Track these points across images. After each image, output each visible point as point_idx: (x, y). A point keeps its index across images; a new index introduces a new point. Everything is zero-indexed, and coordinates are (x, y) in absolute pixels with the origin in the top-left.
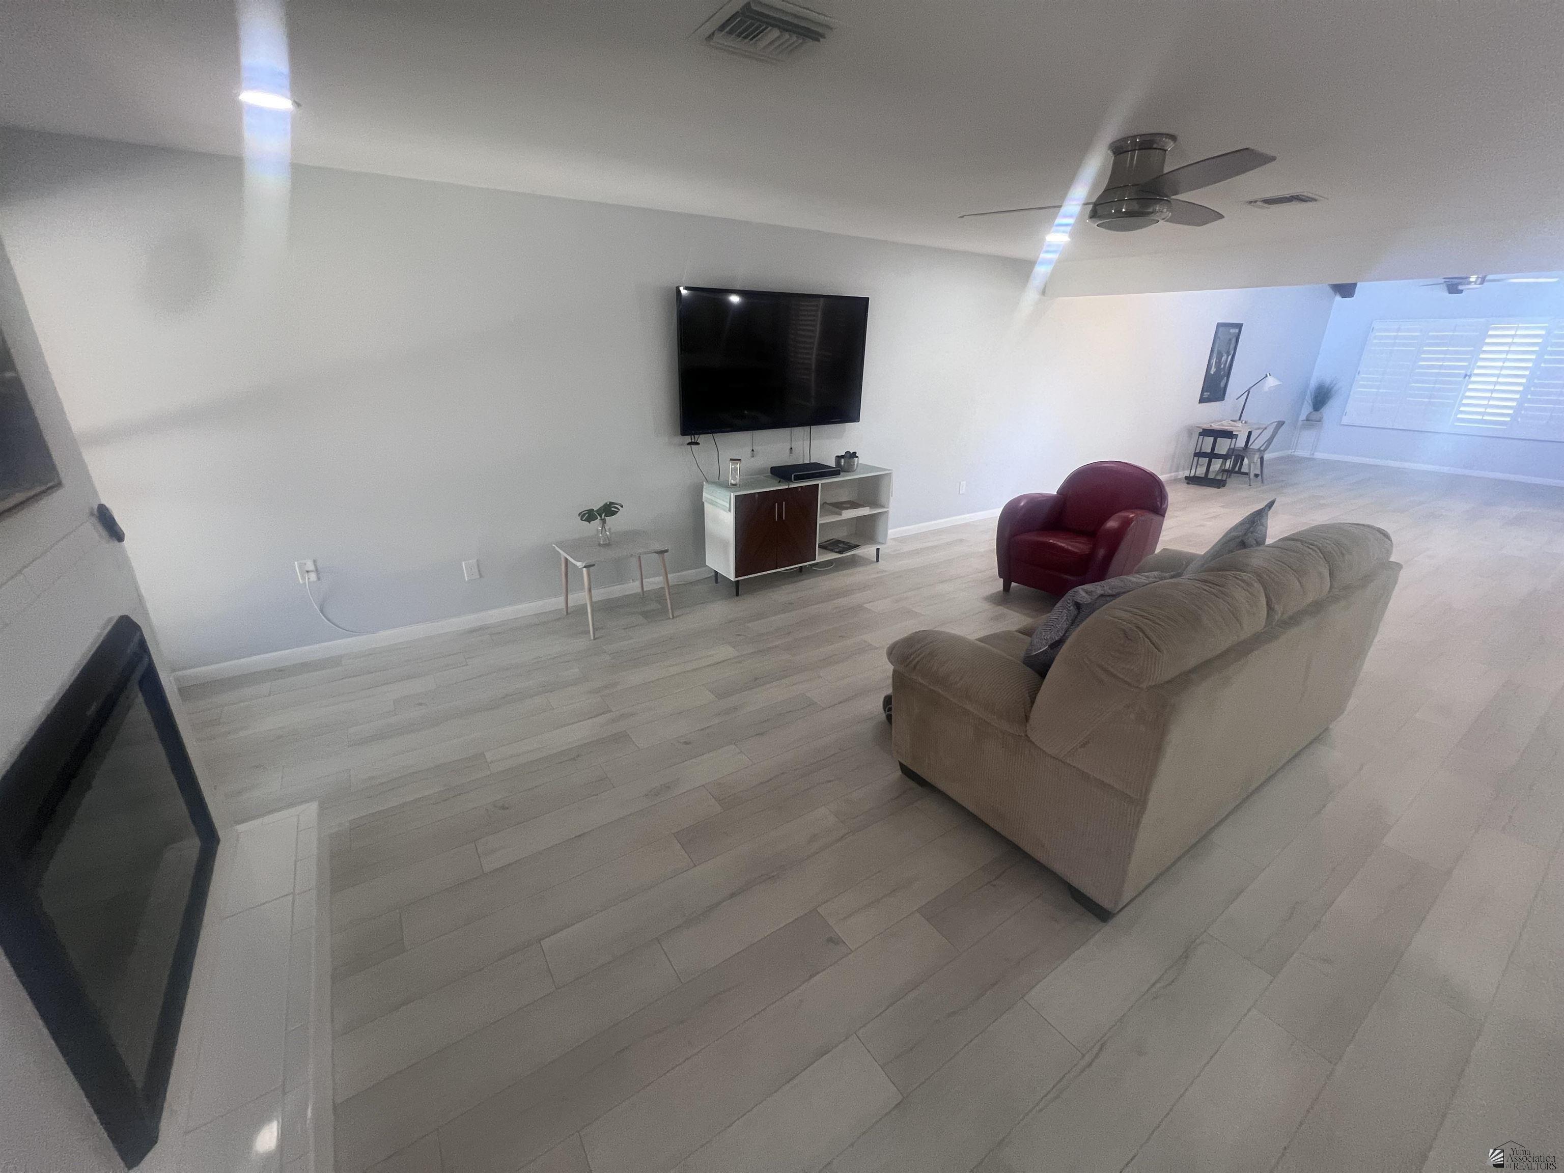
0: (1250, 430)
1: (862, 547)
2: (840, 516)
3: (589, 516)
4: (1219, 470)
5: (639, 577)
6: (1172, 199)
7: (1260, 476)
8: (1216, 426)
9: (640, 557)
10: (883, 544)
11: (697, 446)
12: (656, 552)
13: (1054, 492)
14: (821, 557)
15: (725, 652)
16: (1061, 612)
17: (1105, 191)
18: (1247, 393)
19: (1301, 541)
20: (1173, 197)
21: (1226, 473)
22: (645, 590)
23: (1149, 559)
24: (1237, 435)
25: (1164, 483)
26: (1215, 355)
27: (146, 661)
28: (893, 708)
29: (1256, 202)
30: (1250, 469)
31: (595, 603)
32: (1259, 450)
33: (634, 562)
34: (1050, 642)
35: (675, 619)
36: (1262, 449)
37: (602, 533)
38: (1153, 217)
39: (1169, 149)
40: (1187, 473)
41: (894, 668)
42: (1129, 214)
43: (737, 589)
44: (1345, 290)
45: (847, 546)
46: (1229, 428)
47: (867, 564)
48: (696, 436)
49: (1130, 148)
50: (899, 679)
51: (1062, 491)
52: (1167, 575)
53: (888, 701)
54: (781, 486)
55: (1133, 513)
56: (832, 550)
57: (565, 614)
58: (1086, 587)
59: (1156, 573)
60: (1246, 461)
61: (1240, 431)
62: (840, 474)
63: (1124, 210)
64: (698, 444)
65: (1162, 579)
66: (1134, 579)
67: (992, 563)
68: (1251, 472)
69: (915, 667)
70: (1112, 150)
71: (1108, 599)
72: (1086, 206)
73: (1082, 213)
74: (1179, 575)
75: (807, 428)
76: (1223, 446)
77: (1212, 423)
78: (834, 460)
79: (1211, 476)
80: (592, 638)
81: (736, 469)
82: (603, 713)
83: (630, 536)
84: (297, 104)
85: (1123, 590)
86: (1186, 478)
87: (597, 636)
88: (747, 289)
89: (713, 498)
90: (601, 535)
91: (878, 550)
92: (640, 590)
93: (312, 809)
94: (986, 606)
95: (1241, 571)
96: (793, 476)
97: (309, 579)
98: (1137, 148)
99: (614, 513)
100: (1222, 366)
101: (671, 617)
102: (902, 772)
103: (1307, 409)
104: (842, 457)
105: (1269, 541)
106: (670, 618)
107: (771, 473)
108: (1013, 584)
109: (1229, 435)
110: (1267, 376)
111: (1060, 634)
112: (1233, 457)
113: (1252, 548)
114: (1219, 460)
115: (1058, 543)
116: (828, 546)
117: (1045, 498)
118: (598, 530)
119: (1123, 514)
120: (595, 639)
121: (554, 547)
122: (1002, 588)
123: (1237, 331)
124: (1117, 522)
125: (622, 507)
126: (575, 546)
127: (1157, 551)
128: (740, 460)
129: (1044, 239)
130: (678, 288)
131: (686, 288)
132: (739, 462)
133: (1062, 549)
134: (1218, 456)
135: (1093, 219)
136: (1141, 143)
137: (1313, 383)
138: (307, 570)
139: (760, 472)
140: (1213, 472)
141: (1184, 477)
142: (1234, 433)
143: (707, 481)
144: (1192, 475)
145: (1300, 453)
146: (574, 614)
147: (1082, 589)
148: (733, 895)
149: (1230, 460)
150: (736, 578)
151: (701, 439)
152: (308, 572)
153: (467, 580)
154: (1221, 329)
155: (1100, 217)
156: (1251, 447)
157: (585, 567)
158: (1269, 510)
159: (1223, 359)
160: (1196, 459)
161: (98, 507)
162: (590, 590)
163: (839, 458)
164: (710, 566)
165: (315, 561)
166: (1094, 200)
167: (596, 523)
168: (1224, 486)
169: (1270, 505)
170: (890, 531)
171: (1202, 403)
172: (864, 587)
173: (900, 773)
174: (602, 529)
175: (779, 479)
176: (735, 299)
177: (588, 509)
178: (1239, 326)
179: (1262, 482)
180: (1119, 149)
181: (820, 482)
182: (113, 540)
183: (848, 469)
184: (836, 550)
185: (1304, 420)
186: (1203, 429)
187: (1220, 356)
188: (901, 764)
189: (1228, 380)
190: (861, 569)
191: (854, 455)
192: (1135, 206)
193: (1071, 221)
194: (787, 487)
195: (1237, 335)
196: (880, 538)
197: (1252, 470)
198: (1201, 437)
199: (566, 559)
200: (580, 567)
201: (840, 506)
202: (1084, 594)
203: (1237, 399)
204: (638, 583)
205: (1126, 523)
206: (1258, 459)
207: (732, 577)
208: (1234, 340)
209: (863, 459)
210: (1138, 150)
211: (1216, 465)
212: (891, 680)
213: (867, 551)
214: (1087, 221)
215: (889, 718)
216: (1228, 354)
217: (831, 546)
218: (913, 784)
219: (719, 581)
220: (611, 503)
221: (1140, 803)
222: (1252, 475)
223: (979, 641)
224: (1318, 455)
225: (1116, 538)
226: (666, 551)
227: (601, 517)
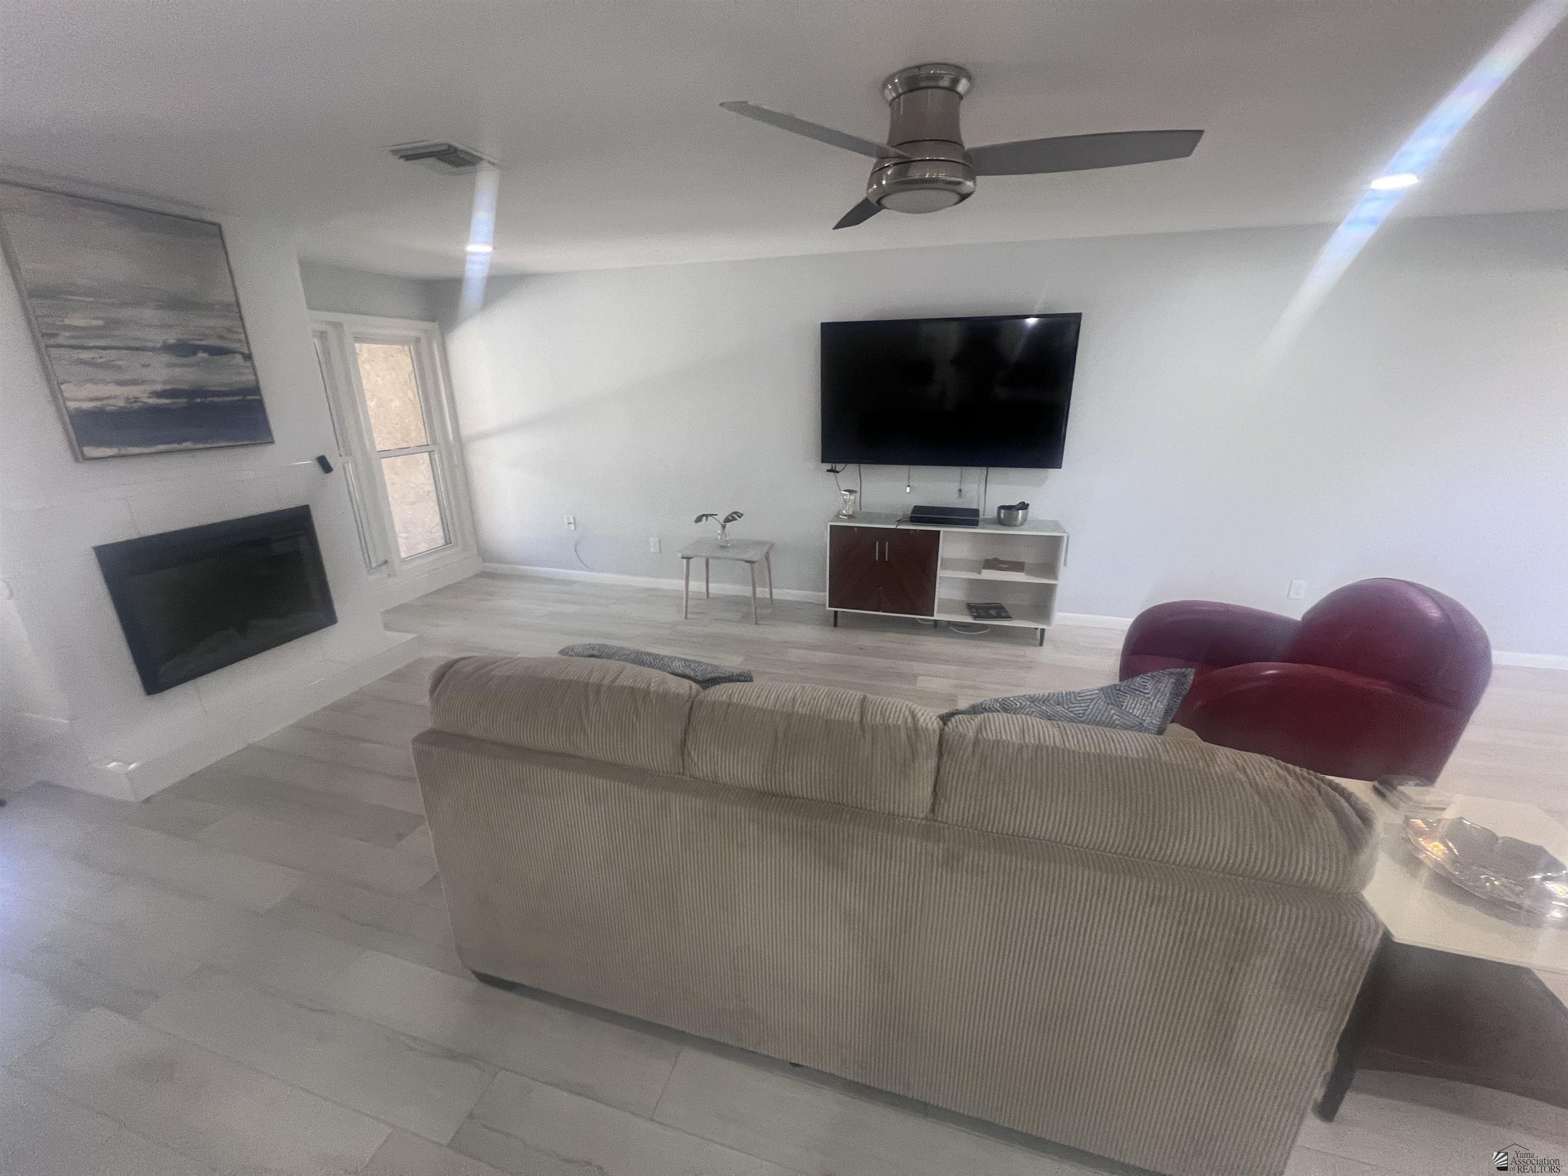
1: (1015, 621)
2: (979, 575)
11: (835, 475)
14: (942, 615)
43: (835, 620)
48: (837, 464)
62: (992, 526)
64: (837, 472)
75: (984, 469)
78: (996, 509)
81: (848, 500)
84: (495, 248)
91: (1043, 631)
96: (931, 518)
97: (570, 528)
104: (1008, 507)
138: (570, 521)
150: (829, 607)
151: (844, 468)
153: (650, 552)
157: (683, 558)
162: (686, 579)
163: (1003, 508)
165: (574, 518)
181: (942, 529)
183: (1008, 522)
191: (1025, 507)
209: (1034, 512)
213: (1025, 628)
226: (755, 562)
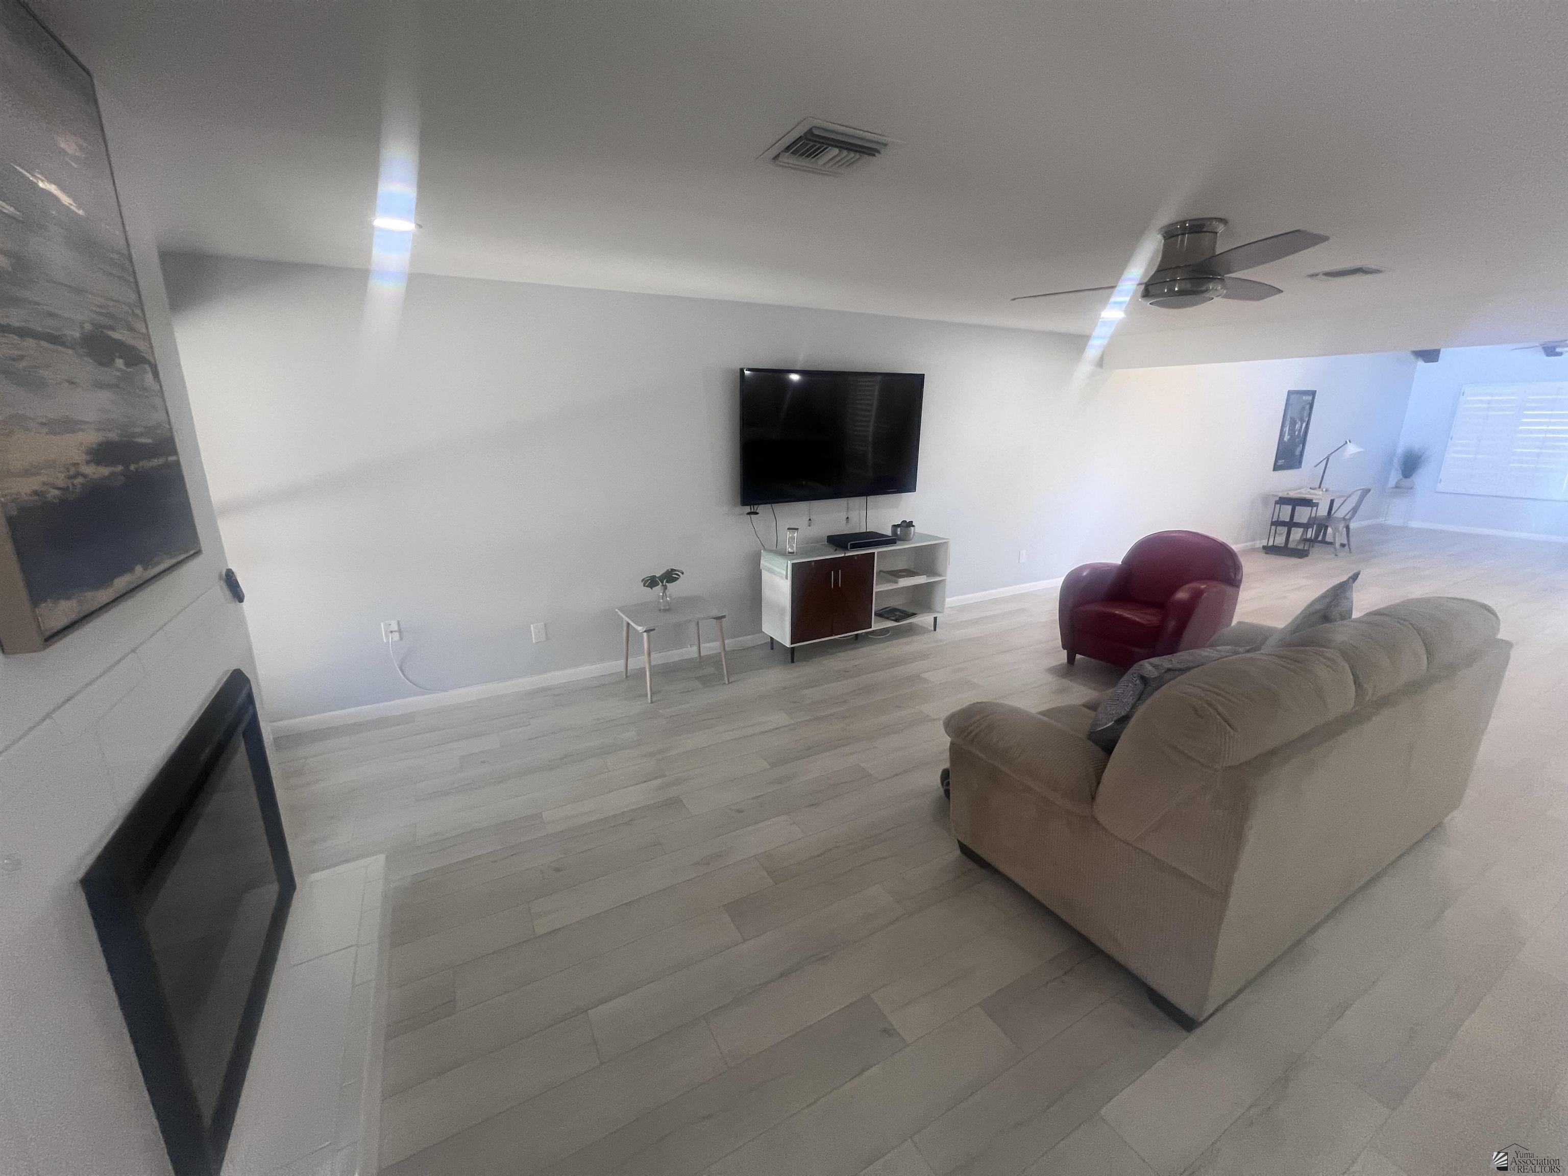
0: (1332, 498)
1: (920, 616)
2: (896, 584)
3: (651, 582)
4: (1300, 540)
5: (696, 642)
6: (1226, 277)
7: (1347, 546)
8: (1293, 494)
9: (698, 622)
10: (941, 612)
11: (756, 516)
12: (714, 618)
13: (1119, 562)
14: (877, 625)
15: (779, 718)
16: (1128, 685)
17: (1157, 272)
18: (1325, 461)
19: (1390, 616)
20: (1226, 276)
21: (1308, 543)
22: (702, 655)
23: (1225, 631)
24: (1318, 503)
25: (1237, 554)
26: (1288, 423)
27: (251, 712)
28: (950, 782)
29: (1317, 275)
30: (1334, 538)
31: (654, 666)
32: (1344, 519)
33: (692, 628)
34: (1115, 718)
35: (730, 685)
36: (1347, 517)
37: (663, 599)
38: (1207, 295)
39: (1220, 232)
40: (1264, 543)
41: (952, 740)
42: (1182, 293)
43: (792, 656)
44: (1430, 356)
45: (903, 615)
46: (1308, 497)
47: (925, 633)
48: (756, 507)
49: (1180, 232)
50: (956, 753)
51: (1128, 561)
52: (1241, 650)
53: (946, 775)
54: (836, 554)
55: (1204, 584)
56: (888, 618)
57: (625, 677)
58: (1152, 660)
59: (1228, 647)
60: (1330, 530)
61: (1321, 499)
62: (896, 543)
63: (1176, 289)
64: (757, 513)
65: (1236, 653)
66: (1206, 652)
67: (1053, 635)
68: (1337, 541)
69: (972, 741)
70: (1162, 234)
71: (1177, 673)
72: (1140, 286)
73: (1135, 292)
74: (1258, 649)
75: (863, 499)
76: (1303, 514)
77: (1289, 490)
78: (890, 530)
79: (1291, 545)
80: (649, 701)
81: (793, 538)
82: (656, 778)
83: (691, 601)
85: (1190, 664)
86: (1264, 547)
87: (655, 699)
88: (807, 369)
89: (771, 566)
90: (661, 601)
91: (935, 619)
92: (696, 655)
93: (380, 860)
94: (1050, 678)
95: (1324, 647)
96: (849, 544)
97: (392, 638)
98: (1187, 232)
99: (675, 580)
100: (1297, 433)
101: (727, 683)
102: (961, 851)
103: (1394, 477)
104: (898, 526)
105: (1356, 615)
106: (725, 684)
107: (827, 542)
108: (1078, 656)
109: (1307, 503)
110: (1346, 442)
111: (1126, 709)
112: (1315, 526)
113: (1335, 623)
114: (1299, 529)
115: (1124, 614)
116: (884, 614)
117: (1109, 568)
118: (659, 596)
119: (1194, 585)
120: (652, 702)
121: (617, 612)
122: (1066, 661)
123: (1310, 398)
124: (1187, 594)
125: (683, 573)
126: (636, 611)
127: (1234, 623)
128: (797, 529)
129: (1100, 315)
130: (742, 370)
131: (749, 370)
132: (796, 531)
133: (1127, 618)
134: (1298, 525)
135: (1144, 298)
136: (1191, 227)
137: (1400, 450)
138: (392, 630)
139: (817, 540)
140: (1293, 541)
141: (1262, 546)
142: (1314, 501)
143: (765, 549)
144: (1271, 544)
145: (1390, 522)
146: (632, 678)
147: (1151, 664)
148: (782, 975)
149: (1311, 529)
150: (791, 644)
151: (761, 509)
152: (392, 632)
153: (534, 642)
154: (1292, 397)
155: (1153, 296)
156: (1335, 515)
157: (645, 631)
158: (1354, 583)
159: (1297, 426)
160: (1273, 528)
161: (226, 572)
162: (649, 654)
163: (895, 527)
164: (766, 632)
165: (399, 623)
166: (1146, 280)
167: (658, 589)
168: (1307, 556)
169: (1355, 577)
170: (948, 600)
171: (1277, 470)
172: (923, 656)
173: (958, 852)
174: (663, 594)
175: (836, 548)
176: (795, 377)
177: (650, 576)
178: (1313, 393)
179: (1350, 552)
180: (1170, 234)
181: (876, 551)
182: (235, 602)
183: (904, 538)
184: (892, 618)
185: (1392, 488)
186: (1280, 497)
187: (1293, 423)
188: (959, 841)
189: (1305, 448)
190: (915, 638)
191: (910, 524)
192: (1188, 286)
193: (1127, 299)
194: (843, 555)
195: (1311, 402)
196: (937, 606)
197: (1337, 539)
198: (1278, 506)
199: (628, 624)
200: (640, 632)
201: (897, 574)
202: (1150, 668)
203: (1316, 466)
204: (695, 648)
205: (1197, 595)
206: (1344, 527)
207: (787, 643)
208: (1308, 407)
209: (919, 528)
210: (1188, 233)
211: (1297, 534)
212: (948, 754)
213: (924, 620)
214: (1140, 300)
215: (947, 793)
216: (1302, 421)
217: (887, 614)
218: (972, 865)
219: (774, 647)
220: (673, 570)
221: (1223, 895)
222: (1337, 545)
223: (1044, 715)
224: (1413, 524)
225: (1187, 610)
226: (724, 617)
227: (662, 582)
